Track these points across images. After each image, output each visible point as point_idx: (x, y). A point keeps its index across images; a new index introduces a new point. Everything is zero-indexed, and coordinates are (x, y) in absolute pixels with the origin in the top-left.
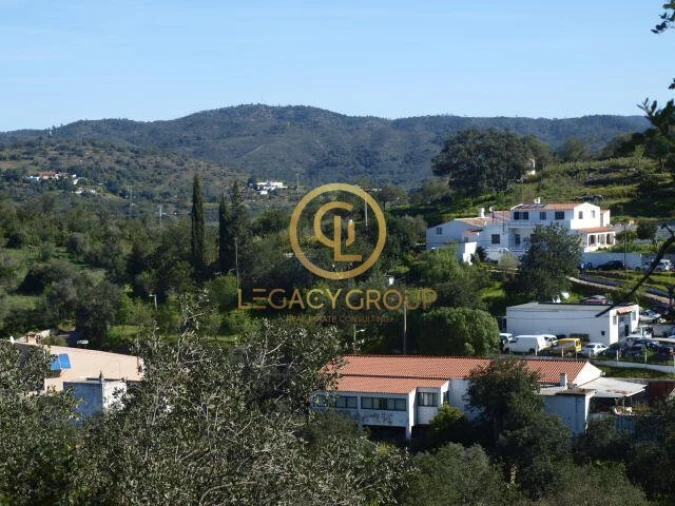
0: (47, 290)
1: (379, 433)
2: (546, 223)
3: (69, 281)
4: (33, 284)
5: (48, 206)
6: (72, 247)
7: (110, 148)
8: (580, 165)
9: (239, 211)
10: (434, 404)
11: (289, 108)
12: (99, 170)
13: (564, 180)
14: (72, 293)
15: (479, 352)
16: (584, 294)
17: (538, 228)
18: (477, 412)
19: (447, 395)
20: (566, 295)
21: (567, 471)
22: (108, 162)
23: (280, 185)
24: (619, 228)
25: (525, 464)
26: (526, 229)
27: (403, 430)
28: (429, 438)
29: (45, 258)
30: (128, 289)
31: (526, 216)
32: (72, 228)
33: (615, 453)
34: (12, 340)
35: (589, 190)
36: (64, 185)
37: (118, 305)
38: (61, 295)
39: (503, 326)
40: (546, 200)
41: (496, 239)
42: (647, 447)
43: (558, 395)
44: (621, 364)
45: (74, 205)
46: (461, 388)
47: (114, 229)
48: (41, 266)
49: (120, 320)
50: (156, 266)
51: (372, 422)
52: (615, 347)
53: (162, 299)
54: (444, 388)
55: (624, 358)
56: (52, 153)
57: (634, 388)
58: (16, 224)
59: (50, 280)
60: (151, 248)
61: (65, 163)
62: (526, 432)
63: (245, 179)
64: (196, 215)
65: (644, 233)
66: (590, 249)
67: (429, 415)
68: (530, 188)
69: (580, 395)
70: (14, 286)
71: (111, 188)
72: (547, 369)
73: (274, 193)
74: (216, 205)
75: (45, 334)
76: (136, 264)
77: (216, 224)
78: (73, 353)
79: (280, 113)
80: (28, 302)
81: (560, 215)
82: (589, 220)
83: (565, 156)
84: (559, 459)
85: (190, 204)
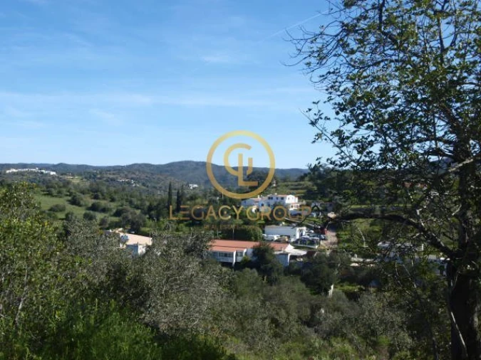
0: (122, 215)
1: (224, 264)
2: (278, 201)
3: (129, 213)
4: (118, 214)
5: (124, 189)
6: (131, 202)
7: (144, 172)
8: (289, 183)
9: (183, 194)
10: (241, 255)
11: (200, 162)
12: (141, 179)
13: (284, 188)
14: (130, 217)
15: (256, 240)
16: (289, 223)
17: (276, 203)
18: (255, 259)
19: (246, 253)
20: (283, 223)
21: (282, 278)
22: (143, 176)
23: (196, 186)
24: (301, 203)
25: (269, 275)
26: (272, 202)
27: (232, 263)
28: (240, 266)
29: (122, 206)
30: (147, 216)
31: (272, 198)
32: (131, 196)
33: (297, 272)
34: (111, 231)
35: (292, 191)
36: (129, 183)
37: (144, 221)
38: (127, 217)
39: (264, 232)
40: (278, 194)
41: (263, 205)
42: (306, 271)
43: (281, 254)
44: (299, 245)
45: (132, 189)
46: (250, 251)
47: (144, 197)
48: (121, 208)
49: (145, 226)
50: (156, 209)
51: (222, 260)
52: (298, 240)
53: (158, 220)
54: (245, 251)
55: (301, 244)
56: (126, 173)
57: (303, 253)
58: (113, 195)
59: (123, 212)
60: (155, 204)
61: (130, 176)
62: (269, 265)
63: (185, 183)
64: (170, 194)
65: (308, 205)
66: (291, 209)
67: (240, 259)
68: (274, 189)
69: (287, 254)
70: (112, 213)
71: (144, 184)
72: (277, 246)
73: (194, 188)
74: (176, 191)
75: (121, 229)
76: (150, 208)
77: (176, 197)
78: (130, 236)
79: (197, 163)
80: (116, 219)
81: (282, 198)
82: (292, 201)
83: (285, 180)
84: (279, 274)
85: (168, 190)
